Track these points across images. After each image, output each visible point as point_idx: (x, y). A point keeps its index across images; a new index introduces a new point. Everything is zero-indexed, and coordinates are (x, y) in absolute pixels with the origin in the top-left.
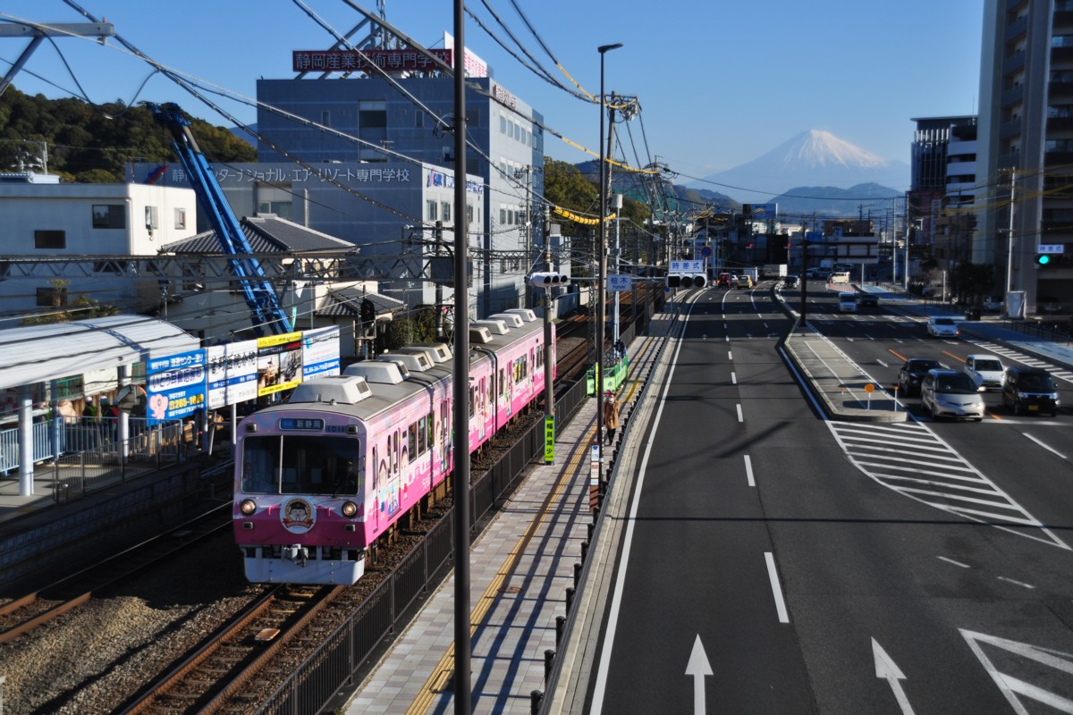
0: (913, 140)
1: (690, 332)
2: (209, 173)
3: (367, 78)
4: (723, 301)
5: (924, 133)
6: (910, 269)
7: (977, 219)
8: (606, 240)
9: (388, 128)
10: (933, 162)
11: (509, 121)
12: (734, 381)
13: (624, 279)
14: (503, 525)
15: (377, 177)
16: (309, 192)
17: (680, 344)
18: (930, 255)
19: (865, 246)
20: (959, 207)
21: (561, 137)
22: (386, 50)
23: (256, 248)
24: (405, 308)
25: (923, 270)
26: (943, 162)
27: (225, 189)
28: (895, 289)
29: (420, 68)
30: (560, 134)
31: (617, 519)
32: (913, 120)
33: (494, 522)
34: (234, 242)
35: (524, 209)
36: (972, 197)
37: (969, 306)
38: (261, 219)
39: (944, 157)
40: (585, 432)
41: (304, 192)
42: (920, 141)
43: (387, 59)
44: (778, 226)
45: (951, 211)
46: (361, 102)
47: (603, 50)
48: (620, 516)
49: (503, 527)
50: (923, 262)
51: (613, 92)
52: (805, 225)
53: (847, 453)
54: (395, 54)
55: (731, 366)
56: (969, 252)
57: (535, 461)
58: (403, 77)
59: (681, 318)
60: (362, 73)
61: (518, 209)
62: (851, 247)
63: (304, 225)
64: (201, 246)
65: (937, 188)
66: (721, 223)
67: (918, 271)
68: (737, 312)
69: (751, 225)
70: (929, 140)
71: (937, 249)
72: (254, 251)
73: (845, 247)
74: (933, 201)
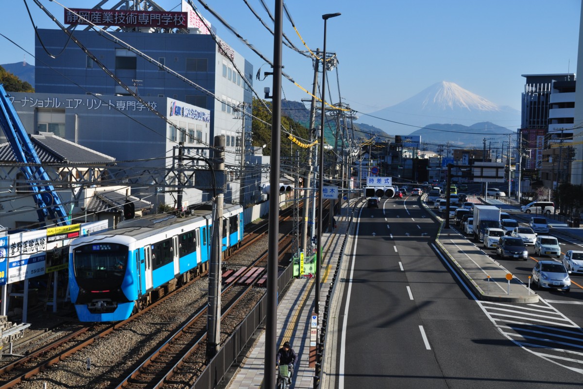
0: (523, 91)
1: (363, 230)
2: (7, 100)
3: (121, 31)
4: (384, 208)
5: (532, 86)
6: (522, 187)
7: (576, 151)
8: (310, 160)
9: (137, 71)
10: (539, 108)
11: (229, 68)
12: (402, 269)
13: (332, 190)
14: (244, 376)
15: (131, 107)
16: (78, 117)
17: (356, 240)
18: (537, 177)
19: (495, 170)
20: (561, 142)
21: (294, 82)
22: (136, 11)
23: (42, 159)
24: (152, 207)
25: (533, 189)
26: (546, 108)
27: (19, 112)
28: (511, 202)
29: (162, 25)
30: (294, 80)
31: (330, 375)
32: (523, 76)
33: (237, 374)
34: (26, 154)
35: (240, 134)
36: (571, 135)
37: (569, 216)
38: (42, 136)
39: (547, 104)
40: (295, 304)
41: (75, 116)
42: (529, 92)
43: (138, 18)
44: (420, 153)
45: (555, 144)
46: (117, 50)
47: (326, 17)
48: (332, 373)
49: (245, 378)
50: (532, 182)
51: (318, 49)
52: (440, 151)
53: (497, 326)
54: (144, 14)
55: (397, 257)
56: (569, 176)
57: (262, 327)
58: (150, 32)
59: (354, 220)
60: (118, 27)
61: (235, 135)
62: (484, 170)
63: (74, 142)
64: (6, 156)
65: (542, 127)
66: (381, 149)
67: (529, 189)
68: (395, 217)
69: (401, 152)
70: (536, 92)
71: (543, 173)
72: (41, 161)
73: (479, 170)
74: (538, 137)
